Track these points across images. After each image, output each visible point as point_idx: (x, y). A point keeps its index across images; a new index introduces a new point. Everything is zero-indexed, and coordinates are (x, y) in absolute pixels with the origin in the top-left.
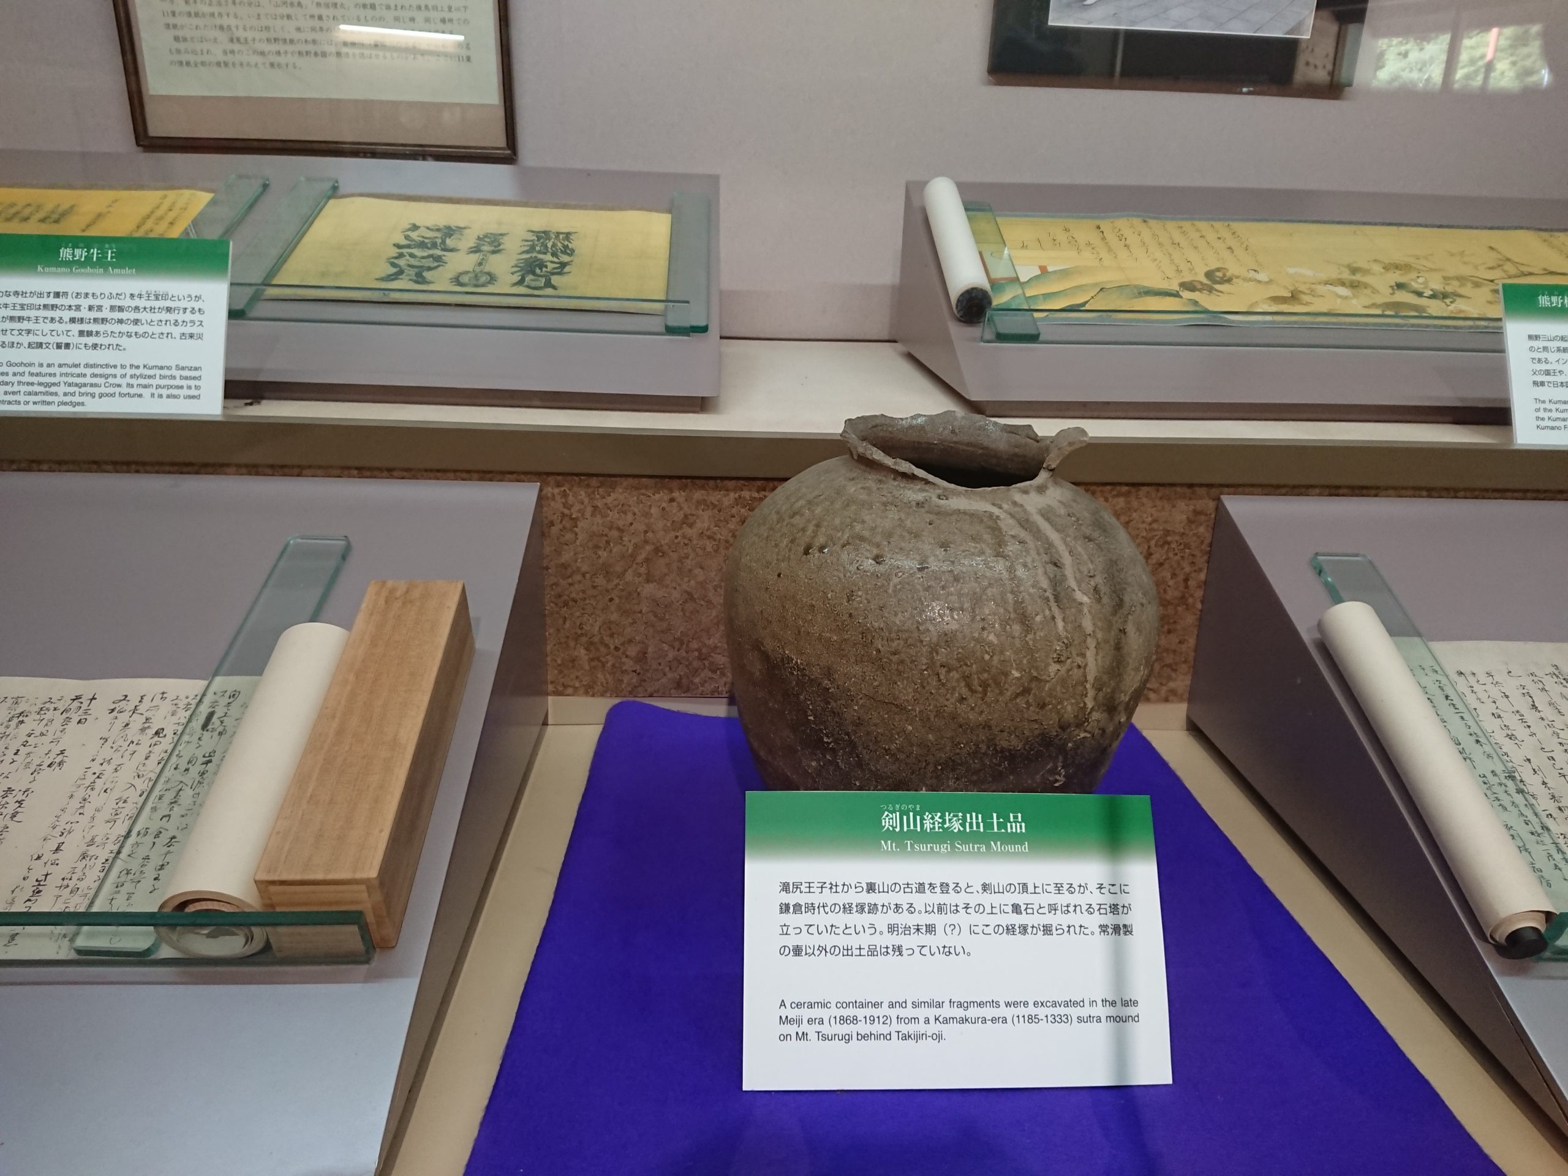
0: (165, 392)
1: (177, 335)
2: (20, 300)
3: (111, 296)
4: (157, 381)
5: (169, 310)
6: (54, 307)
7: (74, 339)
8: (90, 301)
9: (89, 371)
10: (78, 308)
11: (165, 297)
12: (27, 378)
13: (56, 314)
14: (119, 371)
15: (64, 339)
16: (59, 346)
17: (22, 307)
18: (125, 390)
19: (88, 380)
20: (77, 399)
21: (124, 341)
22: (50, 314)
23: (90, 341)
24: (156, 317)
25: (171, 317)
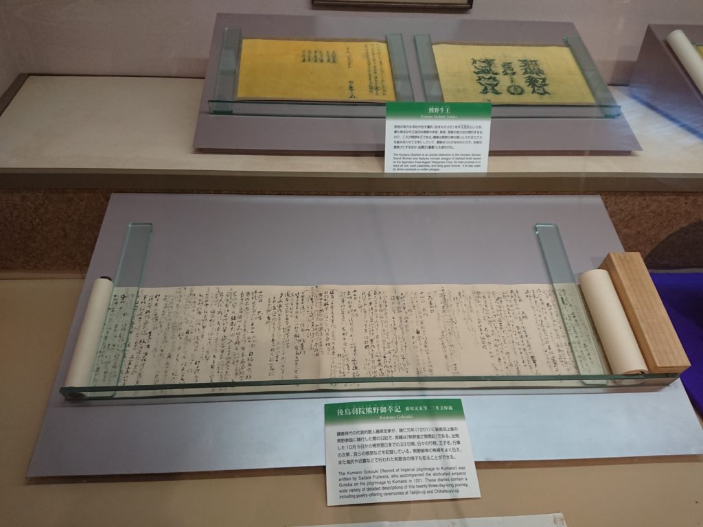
0: (468, 164)
1: (472, 142)
2: (415, 129)
3: (448, 127)
4: (465, 160)
5: (470, 132)
6: (427, 132)
7: (435, 144)
8: (441, 129)
9: (441, 157)
10: (436, 132)
11: (468, 127)
12: (418, 160)
13: (428, 135)
14: (451, 157)
15: (432, 145)
16: (430, 147)
17: (416, 132)
18: (453, 164)
19: (440, 160)
20: (436, 168)
21: (453, 145)
22: (426, 135)
23: (441, 145)
24: (465, 135)
25: (470, 135)
